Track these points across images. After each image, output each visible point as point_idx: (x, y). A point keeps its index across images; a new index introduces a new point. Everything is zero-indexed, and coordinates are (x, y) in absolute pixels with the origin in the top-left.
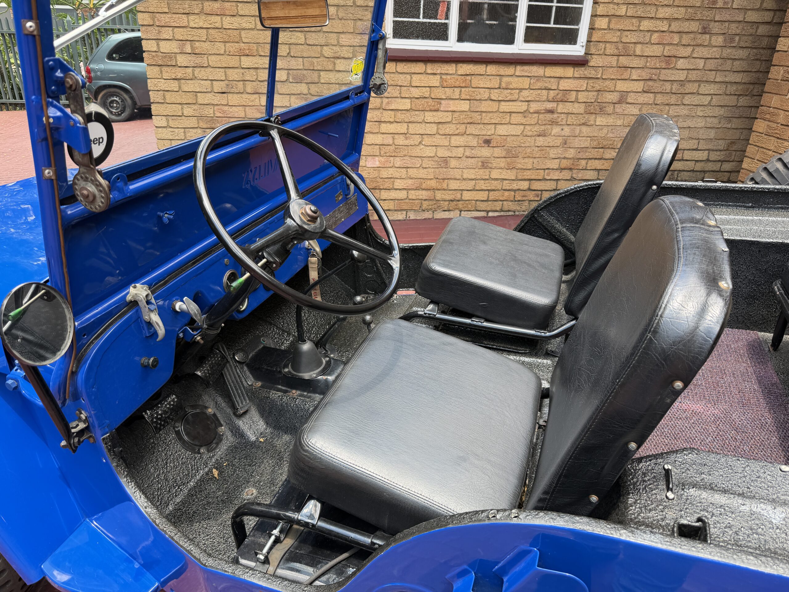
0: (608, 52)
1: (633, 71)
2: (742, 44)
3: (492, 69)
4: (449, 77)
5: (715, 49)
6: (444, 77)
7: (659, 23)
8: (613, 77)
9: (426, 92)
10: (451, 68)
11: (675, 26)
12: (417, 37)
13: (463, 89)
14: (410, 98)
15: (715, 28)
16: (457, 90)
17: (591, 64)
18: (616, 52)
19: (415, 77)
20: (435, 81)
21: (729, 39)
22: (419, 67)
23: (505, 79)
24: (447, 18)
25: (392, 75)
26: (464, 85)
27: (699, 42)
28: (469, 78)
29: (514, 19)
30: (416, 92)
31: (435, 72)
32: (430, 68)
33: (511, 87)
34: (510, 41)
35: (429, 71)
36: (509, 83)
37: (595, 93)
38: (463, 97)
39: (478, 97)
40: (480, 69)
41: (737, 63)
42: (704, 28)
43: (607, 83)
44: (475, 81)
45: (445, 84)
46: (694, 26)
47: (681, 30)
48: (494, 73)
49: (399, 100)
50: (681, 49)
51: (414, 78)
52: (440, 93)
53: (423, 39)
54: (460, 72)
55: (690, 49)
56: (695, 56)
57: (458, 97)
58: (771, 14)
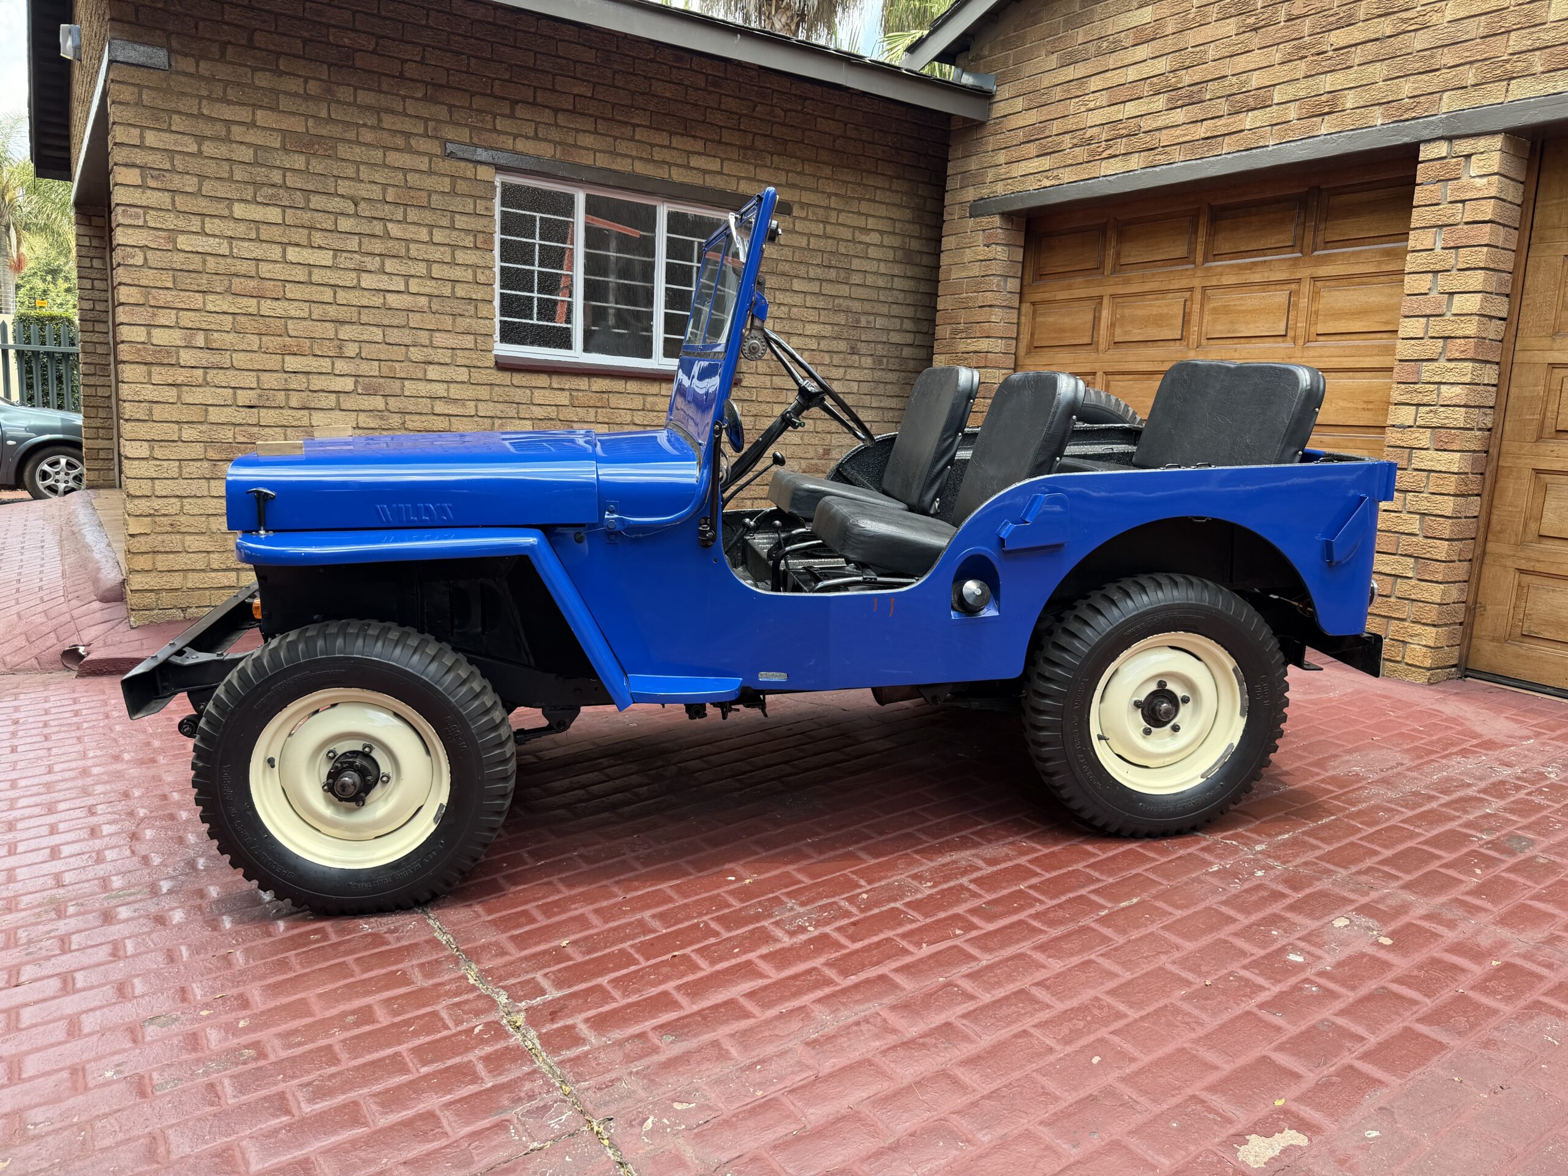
0: (760, 370)
1: (789, 393)
2: (891, 367)
3: (632, 386)
4: (580, 394)
5: (866, 371)
6: (574, 393)
7: (807, 340)
8: (768, 400)
9: (552, 412)
10: (582, 383)
11: (824, 345)
12: (532, 343)
13: (599, 410)
14: (532, 419)
15: (863, 348)
16: (592, 411)
17: (744, 384)
18: (768, 371)
19: (536, 392)
20: (563, 398)
21: (878, 359)
22: (542, 380)
23: (650, 399)
24: (569, 320)
25: (507, 389)
26: (600, 404)
27: (850, 363)
28: (605, 396)
29: (649, 329)
30: (538, 412)
31: (562, 386)
32: (556, 382)
33: (657, 408)
34: (647, 354)
35: (555, 386)
36: (654, 404)
37: (752, 419)
38: (600, 419)
39: (618, 420)
40: (618, 385)
41: (889, 387)
42: (852, 348)
43: (764, 406)
44: (614, 401)
45: (576, 403)
46: (842, 346)
47: (830, 349)
48: (635, 391)
49: (517, 422)
50: (834, 370)
51: (536, 394)
52: (569, 414)
53: (540, 345)
54: (594, 389)
55: (842, 370)
56: (848, 377)
57: (593, 419)
58: (912, 336)
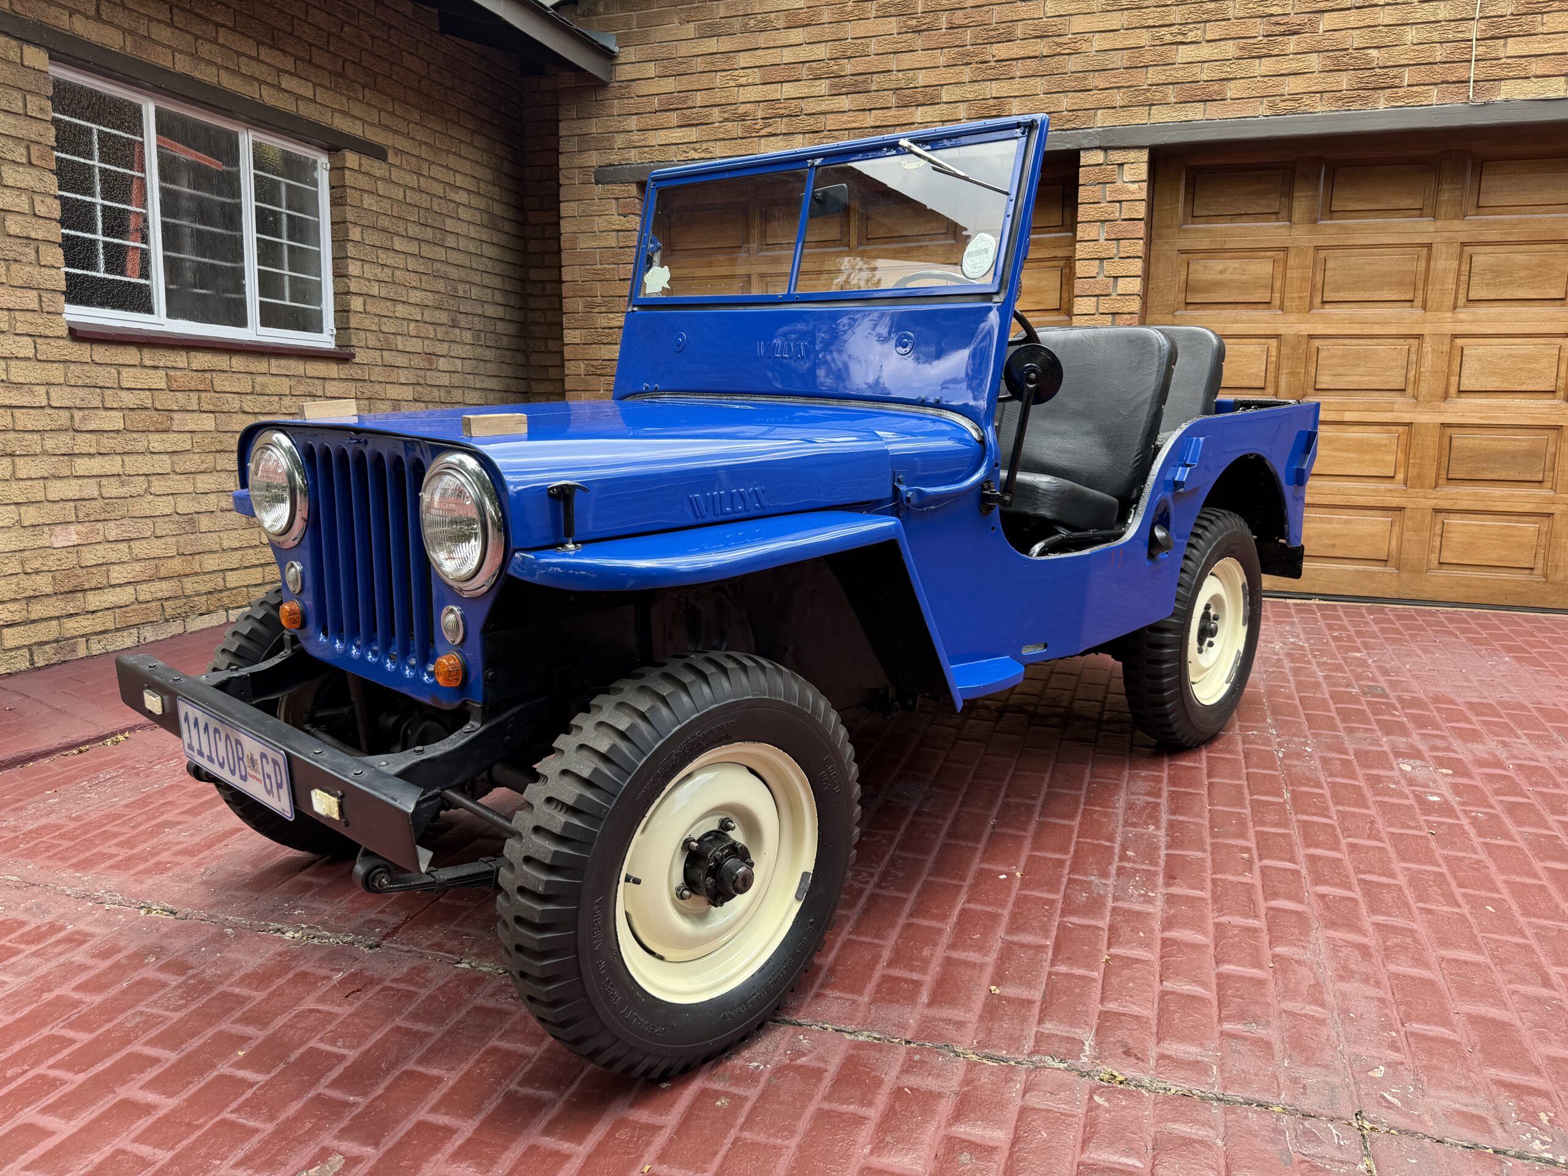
0: (370, 344)
1: (400, 371)
2: (490, 344)
3: (238, 363)
4: (179, 373)
5: (467, 347)
6: (172, 373)
7: (412, 309)
8: (381, 379)
9: (146, 398)
10: (179, 359)
11: (428, 315)
12: (102, 305)
13: (203, 395)
14: (121, 409)
15: (463, 321)
16: (194, 396)
17: (357, 360)
18: (378, 345)
19: (125, 372)
20: (158, 380)
21: (477, 333)
22: (130, 355)
23: (259, 379)
24: (145, 273)
25: (86, 367)
26: (202, 387)
27: (452, 337)
28: (208, 375)
29: (240, 288)
30: (129, 399)
31: (156, 363)
32: (149, 357)
33: (267, 391)
34: (240, 321)
35: (148, 363)
36: (265, 385)
37: (366, 402)
38: (205, 407)
39: (226, 408)
40: (220, 361)
41: (489, 365)
42: (453, 320)
43: (377, 387)
44: (222, 383)
45: (175, 386)
46: (443, 317)
47: (433, 320)
48: (242, 369)
49: (103, 413)
50: (438, 344)
51: (124, 374)
52: (167, 400)
53: (113, 308)
54: (194, 366)
55: (446, 345)
56: (452, 354)
57: (196, 407)
58: (501, 309)
